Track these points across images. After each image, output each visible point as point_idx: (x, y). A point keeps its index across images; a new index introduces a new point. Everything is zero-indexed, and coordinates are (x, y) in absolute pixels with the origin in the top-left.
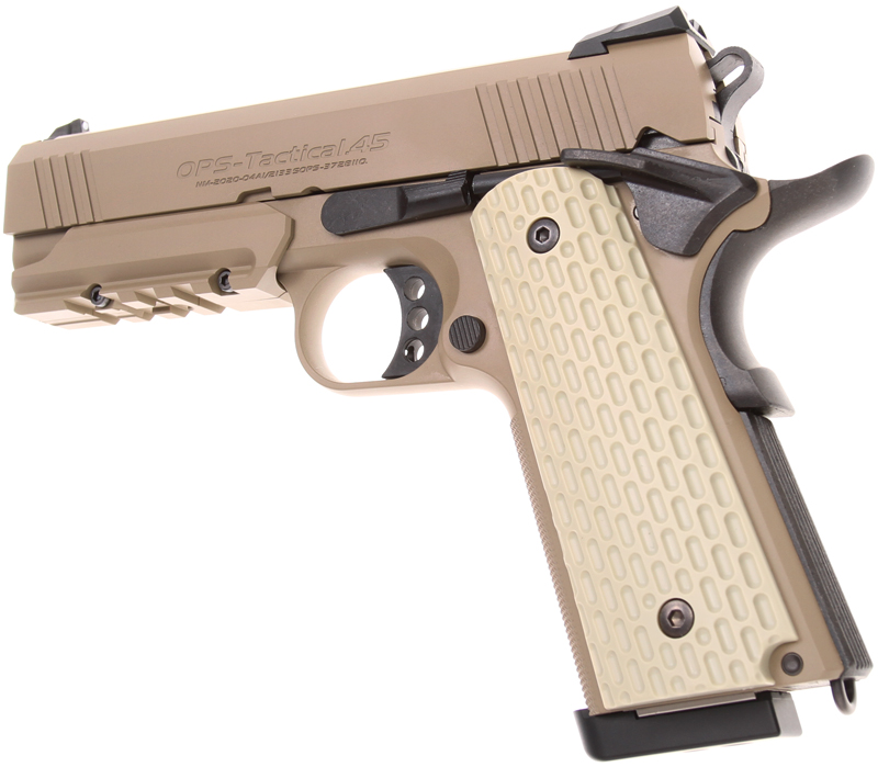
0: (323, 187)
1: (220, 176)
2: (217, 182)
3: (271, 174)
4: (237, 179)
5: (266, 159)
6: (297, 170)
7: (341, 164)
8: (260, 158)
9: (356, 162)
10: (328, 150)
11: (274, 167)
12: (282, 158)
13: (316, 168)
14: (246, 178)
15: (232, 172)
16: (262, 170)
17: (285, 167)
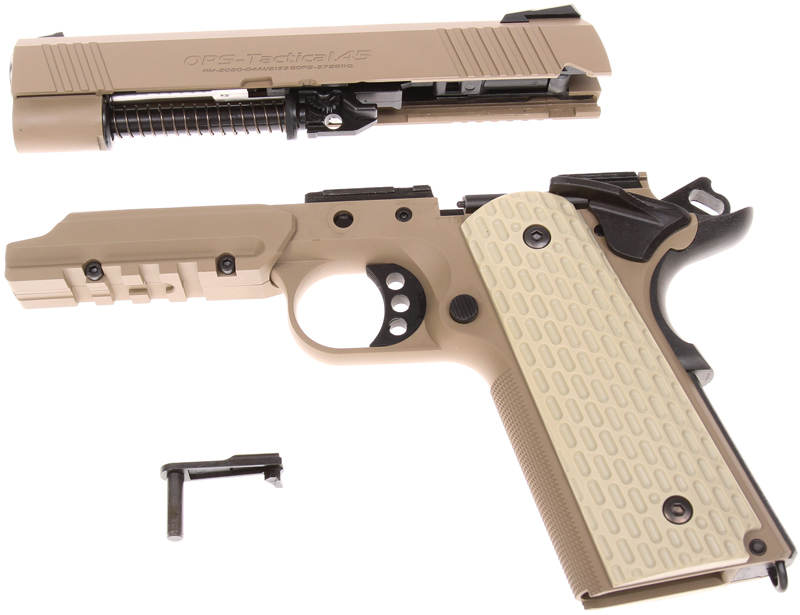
1: (223, 67)
2: (221, 70)
3: (271, 69)
4: (240, 69)
5: (266, 59)
6: (293, 68)
7: (332, 67)
8: (260, 57)
9: (344, 66)
10: (320, 57)
11: (273, 64)
12: (280, 59)
13: (310, 67)
14: (248, 69)
15: (234, 65)
16: (263, 65)
17: (283, 65)
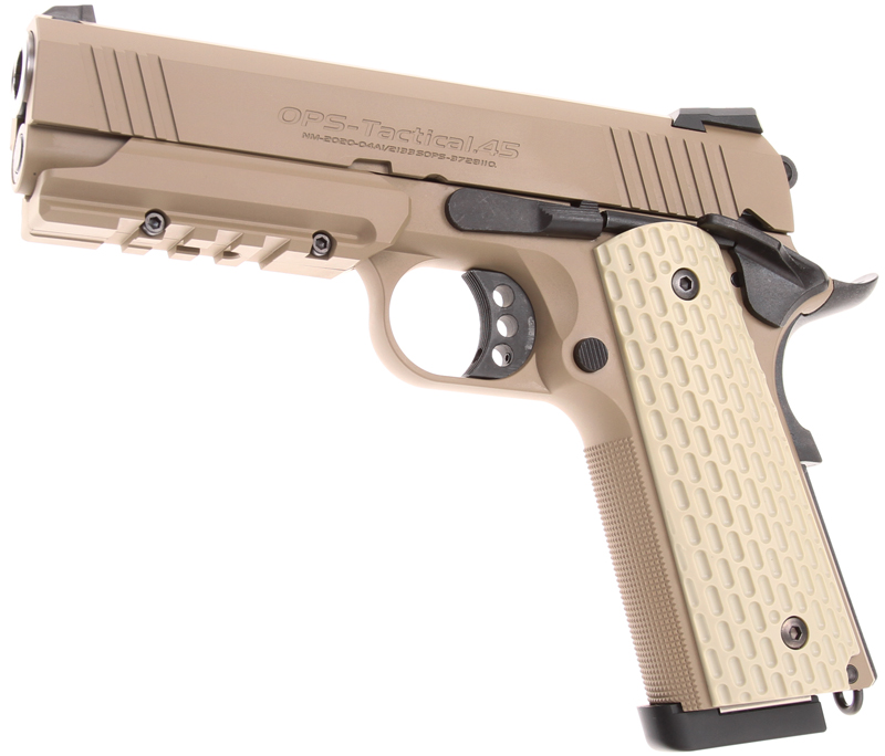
0: (450, 178)
1: (332, 134)
2: (327, 139)
3: (392, 149)
4: (351, 142)
5: (386, 131)
6: (420, 153)
7: (468, 161)
8: (378, 128)
9: (484, 163)
10: (455, 142)
11: (397, 143)
12: (405, 136)
13: (442, 156)
14: (362, 144)
15: (346, 134)
16: (382, 142)
17: (408, 146)
